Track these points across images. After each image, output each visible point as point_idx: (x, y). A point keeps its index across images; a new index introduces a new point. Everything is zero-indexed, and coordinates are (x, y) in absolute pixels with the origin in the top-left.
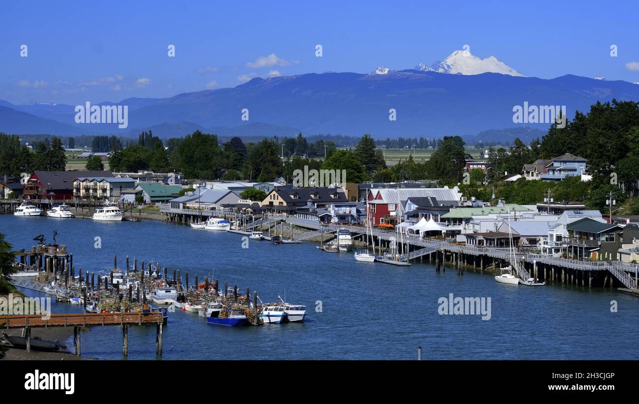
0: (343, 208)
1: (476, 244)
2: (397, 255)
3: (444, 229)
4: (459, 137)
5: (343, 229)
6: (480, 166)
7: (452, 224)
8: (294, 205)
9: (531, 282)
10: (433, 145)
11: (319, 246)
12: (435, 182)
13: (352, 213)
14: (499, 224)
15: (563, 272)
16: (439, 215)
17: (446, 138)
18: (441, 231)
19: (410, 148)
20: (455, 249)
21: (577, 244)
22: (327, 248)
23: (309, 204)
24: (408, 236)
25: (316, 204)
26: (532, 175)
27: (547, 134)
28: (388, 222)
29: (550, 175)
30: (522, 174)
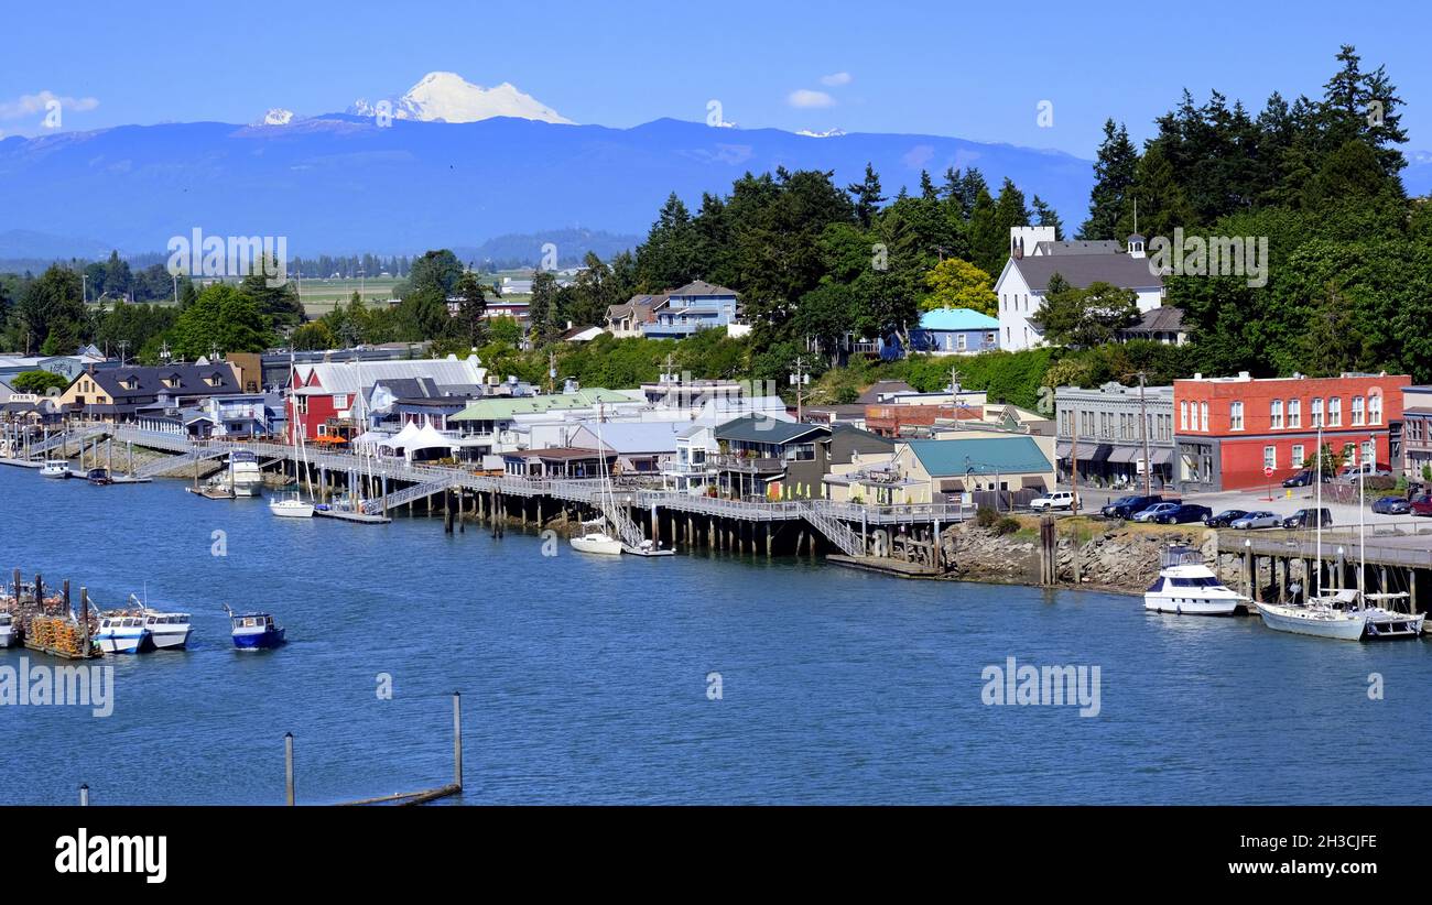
0: (237, 407)
1: (524, 472)
2: (360, 502)
3: (454, 443)
4: (450, 253)
5: (240, 449)
6: (501, 311)
7: (472, 433)
8: (129, 402)
9: (648, 548)
10: (393, 270)
11: (192, 486)
12: (419, 346)
13: (256, 416)
14: (572, 431)
15: (712, 526)
16: (444, 416)
17: (431, 255)
18: (449, 449)
19: (343, 276)
20: (481, 484)
21: (738, 466)
22: (210, 491)
23: (162, 399)
24: (379, 461)
25: (177, 399)
26: (626, 328)
27: (646, 241)
28: (335, 433)
29: (664, 326)
30: (604, 325)
